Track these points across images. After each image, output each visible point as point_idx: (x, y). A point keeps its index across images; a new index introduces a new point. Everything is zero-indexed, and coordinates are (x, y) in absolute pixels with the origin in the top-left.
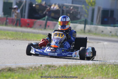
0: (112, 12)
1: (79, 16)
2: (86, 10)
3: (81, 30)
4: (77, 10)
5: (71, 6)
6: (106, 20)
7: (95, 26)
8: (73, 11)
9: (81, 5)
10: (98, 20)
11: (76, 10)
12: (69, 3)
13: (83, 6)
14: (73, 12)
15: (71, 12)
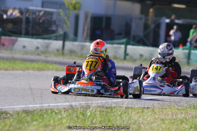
0: (108, 19)
1: (54, 28)
2: (66, 18)
3: (58, 50)
4: (51, 18)
5: (40, 11)
6: (98, 32)
7: (81, 43)
8: (43, 18)
9: (57, 9)
10: (85, 33)
11: (48, 17)
12: (37, 7)
13: (60, 10)
14: (44, 21)
15: (41, 21)
